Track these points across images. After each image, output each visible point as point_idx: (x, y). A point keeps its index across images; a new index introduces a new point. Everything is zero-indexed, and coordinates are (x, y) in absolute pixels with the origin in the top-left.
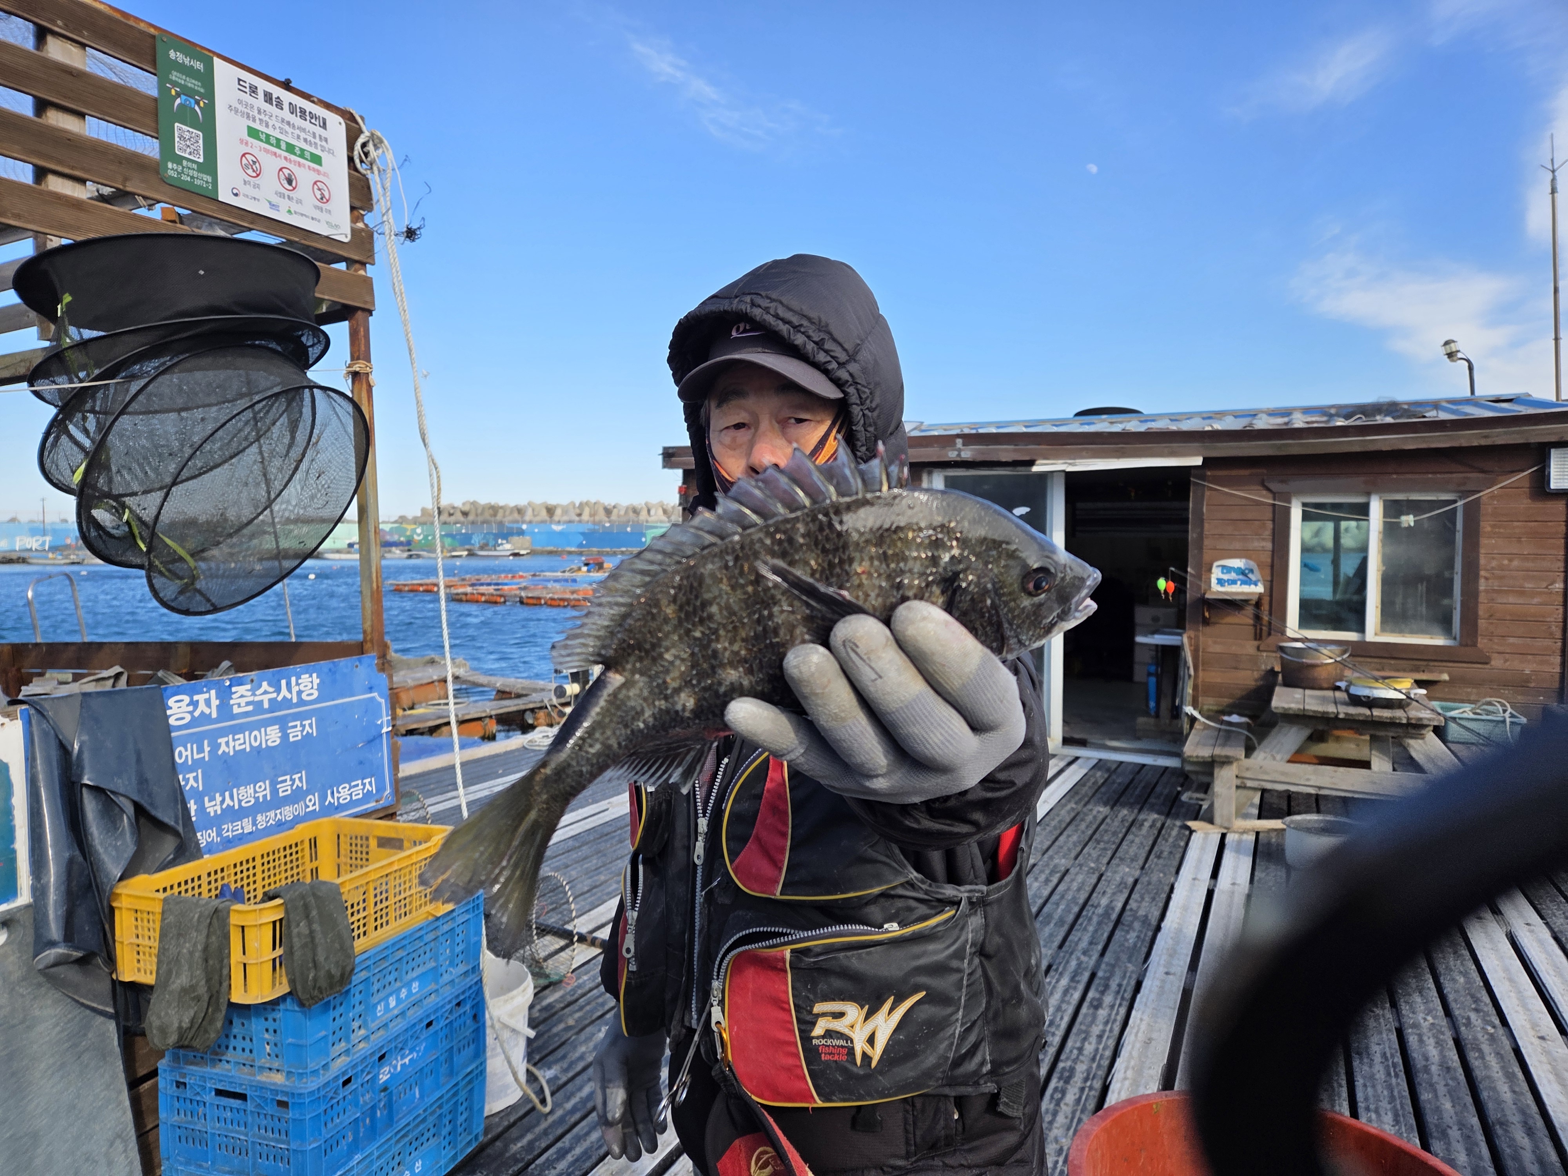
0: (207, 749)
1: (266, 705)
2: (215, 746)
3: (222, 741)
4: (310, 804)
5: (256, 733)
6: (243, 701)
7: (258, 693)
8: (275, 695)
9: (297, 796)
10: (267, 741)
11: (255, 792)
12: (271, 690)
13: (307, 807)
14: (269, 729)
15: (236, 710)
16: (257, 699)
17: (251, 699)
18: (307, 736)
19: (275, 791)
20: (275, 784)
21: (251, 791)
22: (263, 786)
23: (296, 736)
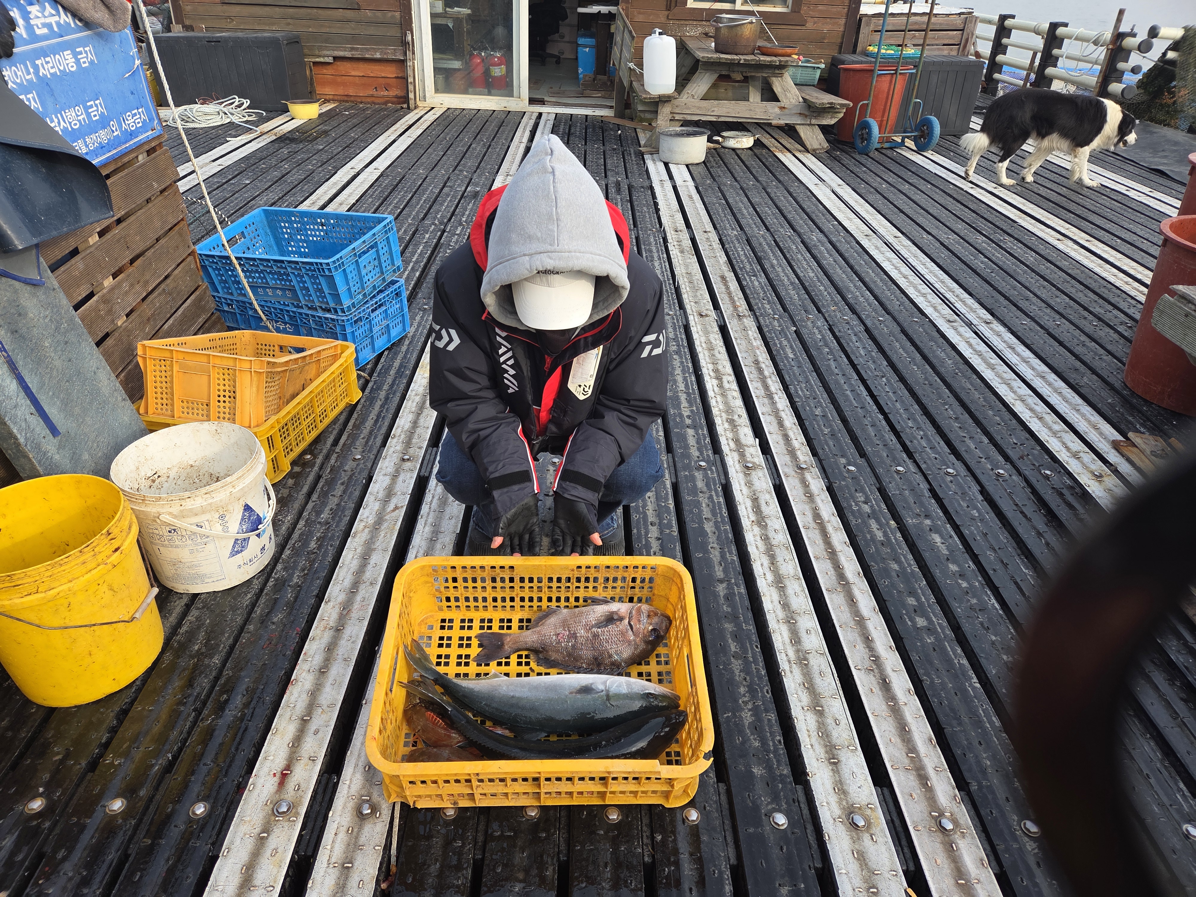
0: (32, 70)
1: (56, 29)
2: (36, 68)
3: (38, 62)
4: (114, 129)
5: (57, 56)
6: (38, 22)
7: (46, 14)
8: (57, 18)
9: (104, 123)
10: (67, 64)
11: (78, 116)
12: (54, 12)
13: (113, 132)
14: (66, 53)
15: (38, 32)
16: (48, 20)
17: (43, 20)
18: (92, 62)
19: (88, 115)
20: (87, 108)
21: (74, 114)
22: (80, 109)
23: (85, 62)
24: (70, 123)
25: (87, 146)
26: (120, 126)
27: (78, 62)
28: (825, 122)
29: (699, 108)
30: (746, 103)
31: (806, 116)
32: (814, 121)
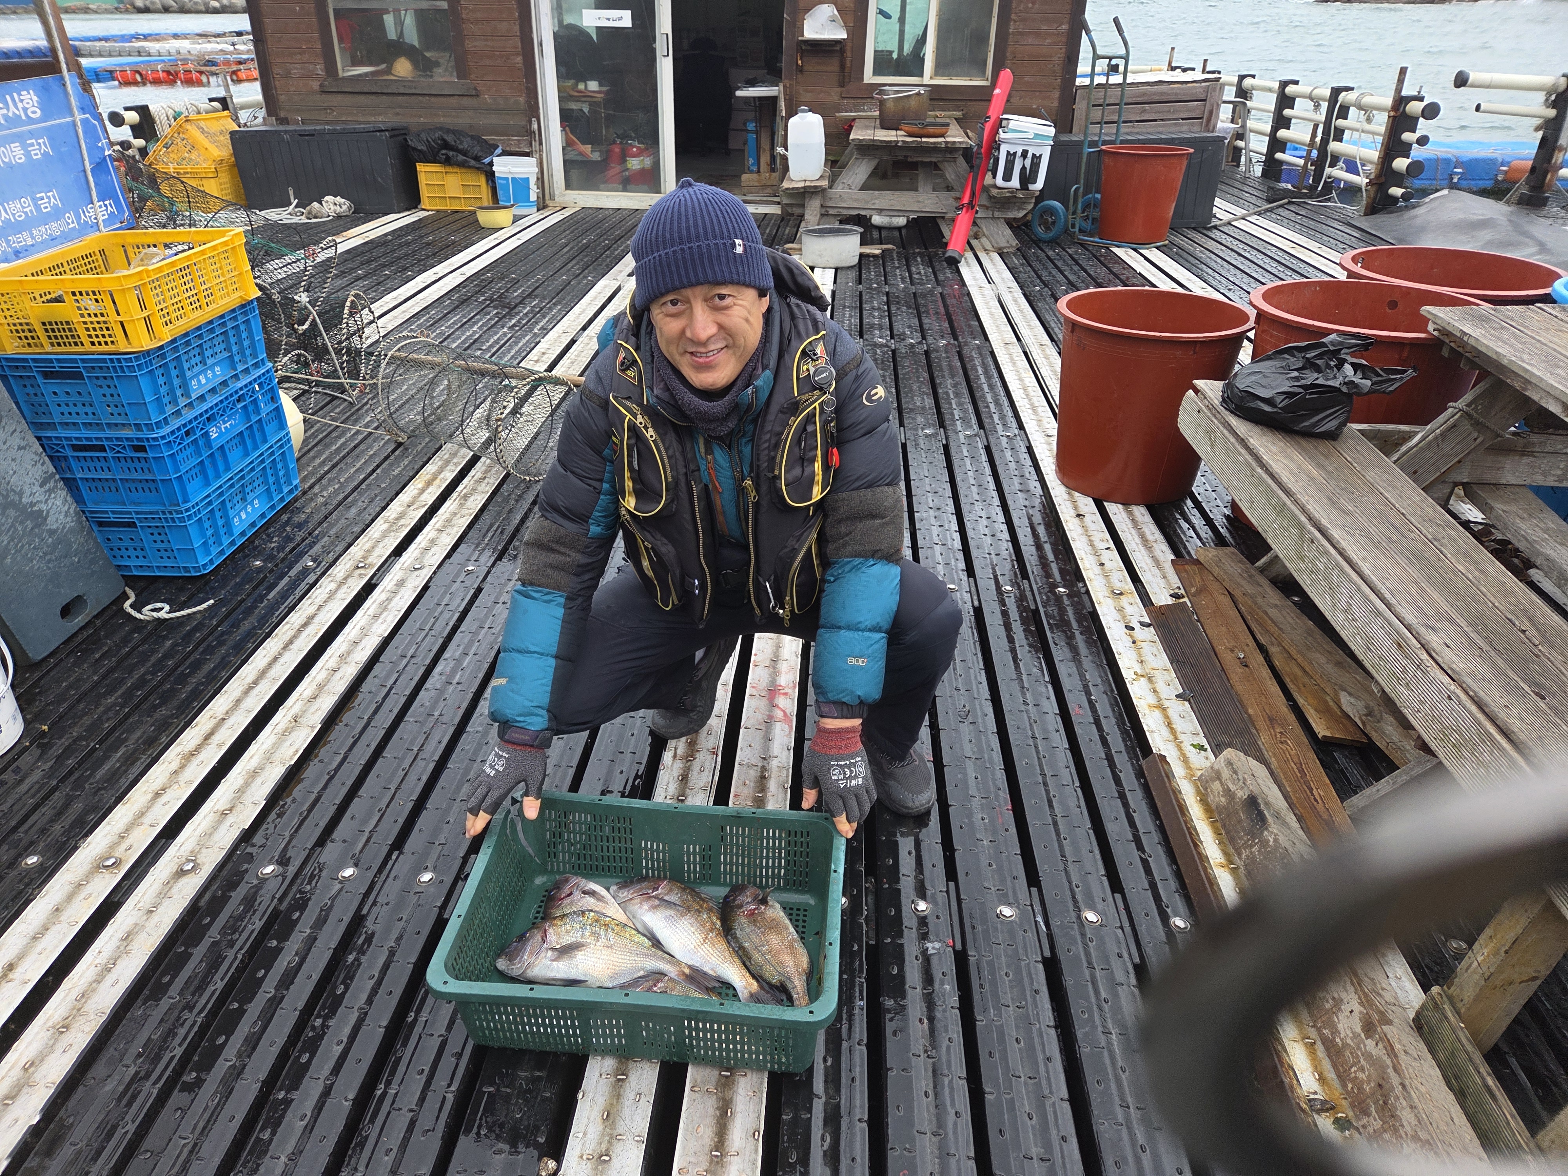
4: (70, 221)
5: (2, 149)
8: (5, 111)
9: (57, 213)
10: (14, 156)
11: (23, 207)
13: (69, 224)
14: (12, 145)
18: (45, 154)
19: (37, 207)
20: (34, 200)
21: (19, 206)
22: (27, 201)
23: (36, 154)
24: (14, 215)
25: (33, 238)
26: (78, 218)
27: (27, 154)
28: (1011, 215)
29: (856, 200)
30: (912, 193)
31: (987, 208)
32: (997, 214)
